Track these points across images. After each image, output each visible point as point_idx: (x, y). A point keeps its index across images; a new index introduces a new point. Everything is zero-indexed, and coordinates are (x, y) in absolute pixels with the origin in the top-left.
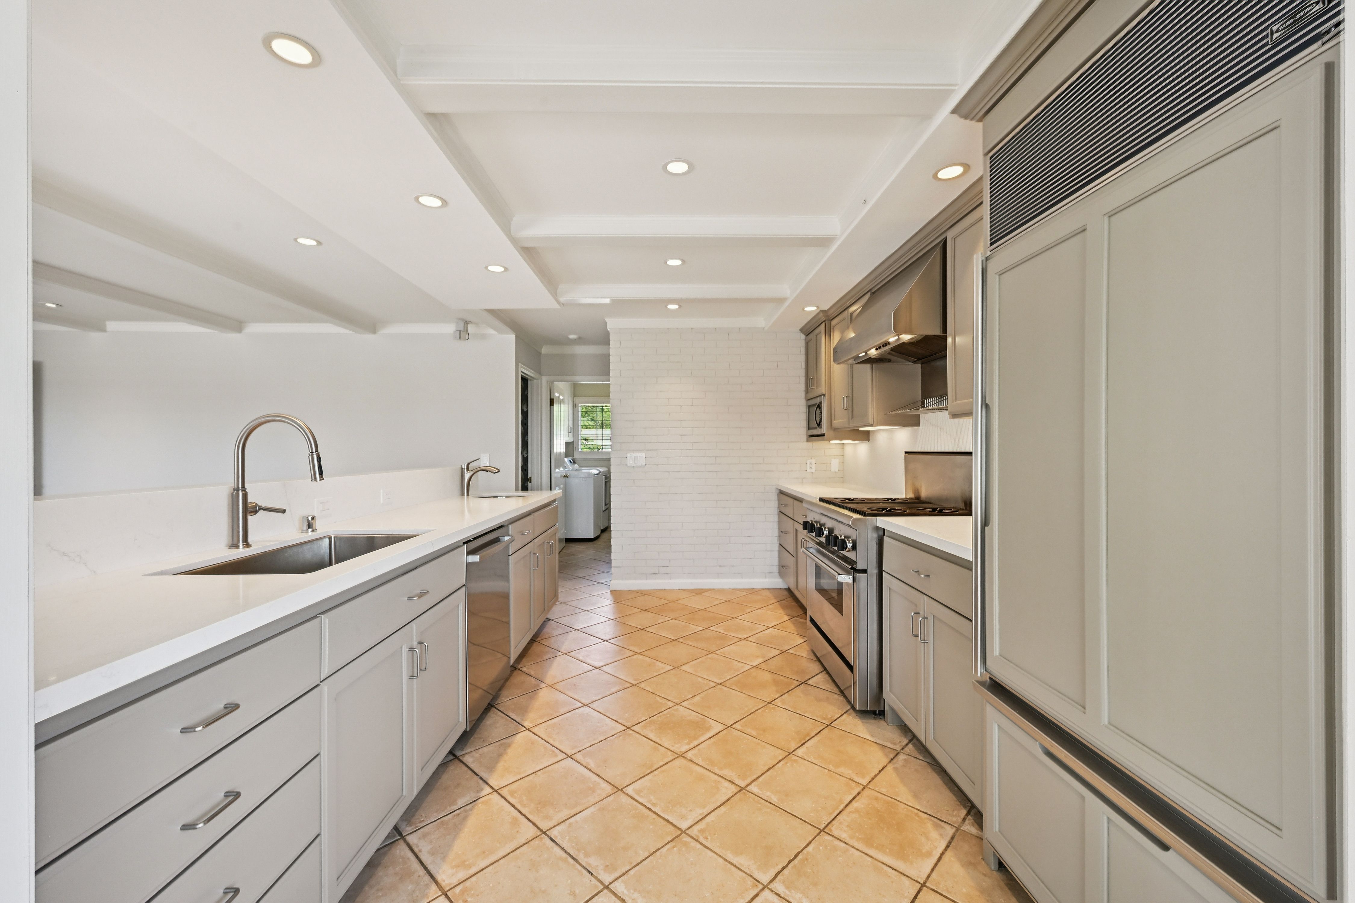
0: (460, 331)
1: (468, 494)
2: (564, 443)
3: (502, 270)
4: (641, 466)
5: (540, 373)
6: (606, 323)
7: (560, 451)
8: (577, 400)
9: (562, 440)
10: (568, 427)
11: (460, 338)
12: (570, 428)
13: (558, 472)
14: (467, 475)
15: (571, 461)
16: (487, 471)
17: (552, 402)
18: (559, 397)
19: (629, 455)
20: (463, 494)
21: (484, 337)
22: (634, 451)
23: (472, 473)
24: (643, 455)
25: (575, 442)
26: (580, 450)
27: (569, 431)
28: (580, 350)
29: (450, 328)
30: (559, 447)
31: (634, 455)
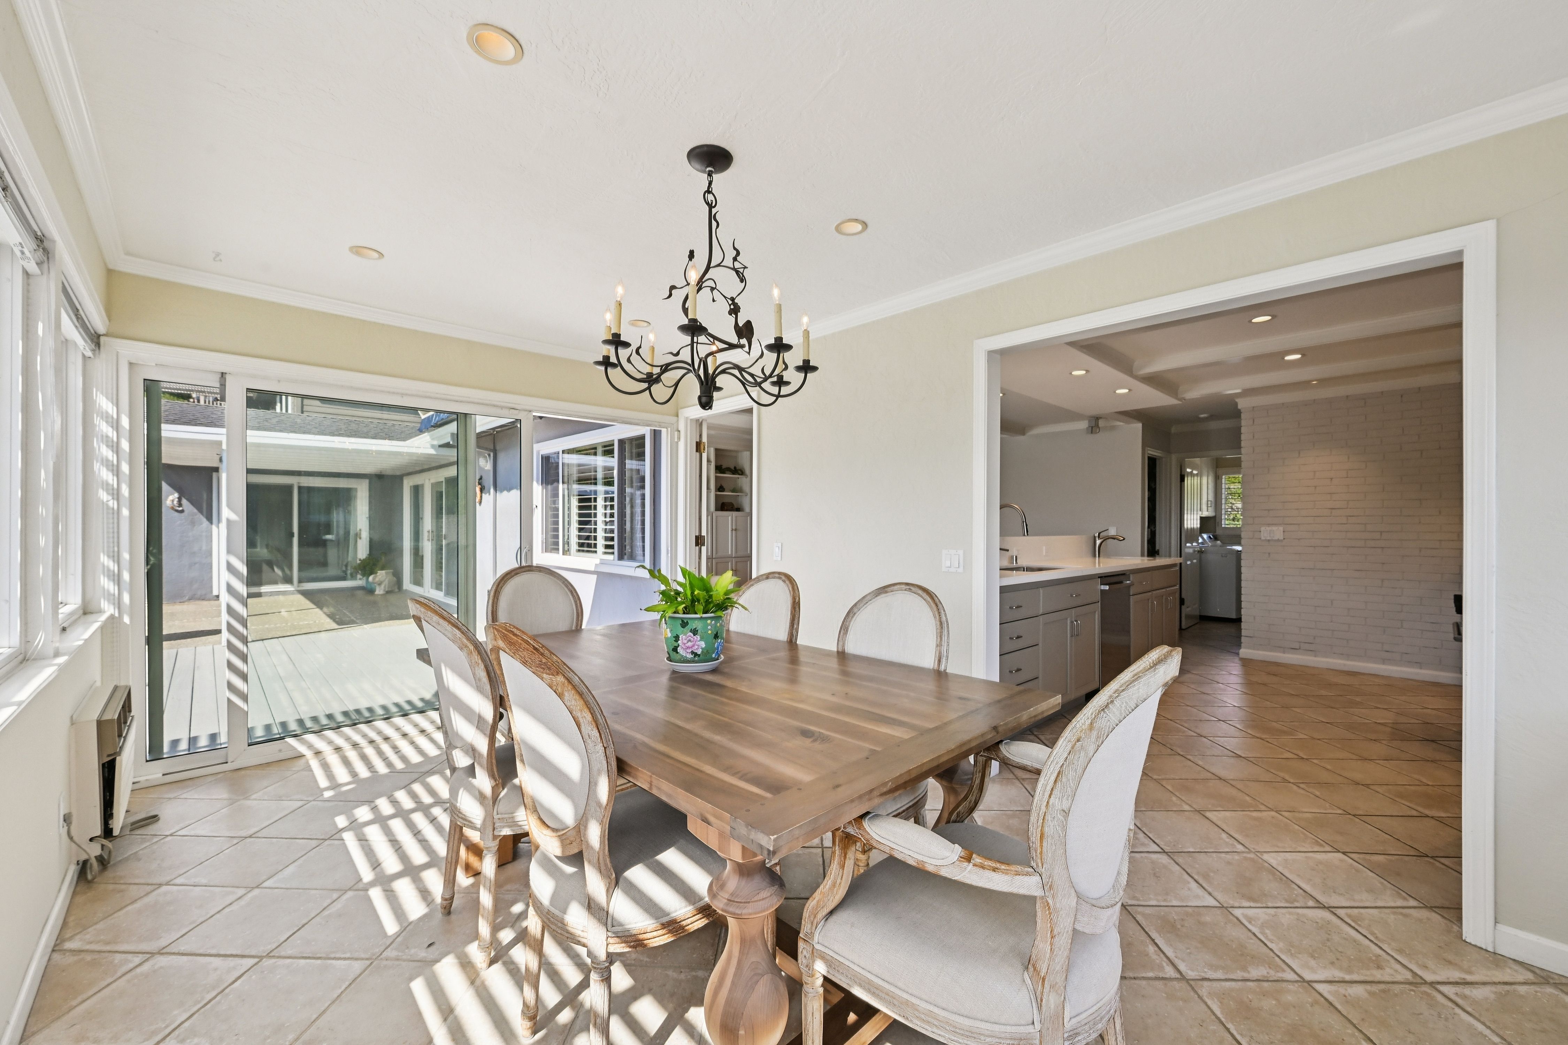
0: (1092, 427)
1: (1099, 556)
2: (1199, 518)
3: (1127, 391)
4: (1278, 540)
5: (1168, 451)
6: (1236, 404)
7: (1192, 526)
8: (1220, 471)
9: (1195, 516)
10: (1208, 501)
11: (1092, 433)
12: (1209, 502)
13: (1189, 547)
14: (1098, 542)
15: (1212, 537)
16: (1114, 539)
17: (1182, 479)
18: (1192, 472)
19: (1263, 529)
20: (1095, 556)
21: (1113, 428)
22: (1269, 525)
23: (1102, 540)
24: (1281, 528)
25: (1217, 517)
26: (1223, 526)
27: (1209, 506)
28: (1214, 425)
29: (1083, 425)
30: (1192, 521)
31: (1270, 528)
